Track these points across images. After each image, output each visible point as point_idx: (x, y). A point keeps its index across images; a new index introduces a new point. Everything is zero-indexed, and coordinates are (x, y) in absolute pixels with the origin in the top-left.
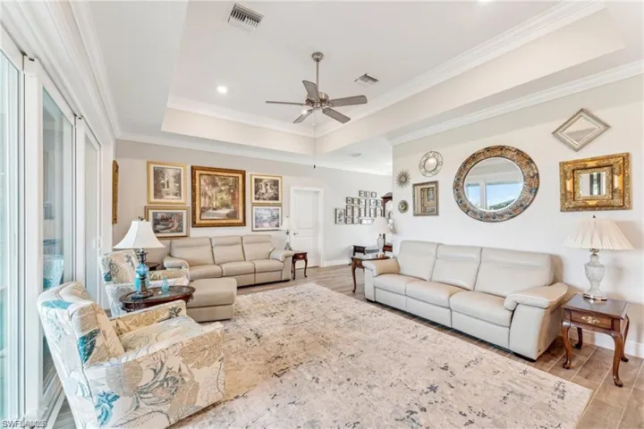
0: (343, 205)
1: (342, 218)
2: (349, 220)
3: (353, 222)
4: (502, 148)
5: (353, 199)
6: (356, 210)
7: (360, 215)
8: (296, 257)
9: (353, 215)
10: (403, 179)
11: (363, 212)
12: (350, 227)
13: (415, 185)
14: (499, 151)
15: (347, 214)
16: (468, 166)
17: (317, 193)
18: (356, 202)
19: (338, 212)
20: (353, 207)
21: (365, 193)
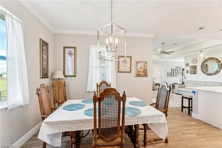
0: (170, 71)
1: (170, 75)
2: (172, 76)
3: (173, 76)
4: (213, 58)
5: (173, 70)
6: (175, 73)
7: (176, 74)
8: (156, 84)
9: (173, 74)
10: (187, 65)
11: (177, 73)
12: (172, 78)
13: (190, 66)
14: (212, 59)
15: (172, 74)
16: (204, 62)
17: (162, 68)
18: (174, 70)
19: (168, 73)
20: (173, 72)
21: (178, 67)
